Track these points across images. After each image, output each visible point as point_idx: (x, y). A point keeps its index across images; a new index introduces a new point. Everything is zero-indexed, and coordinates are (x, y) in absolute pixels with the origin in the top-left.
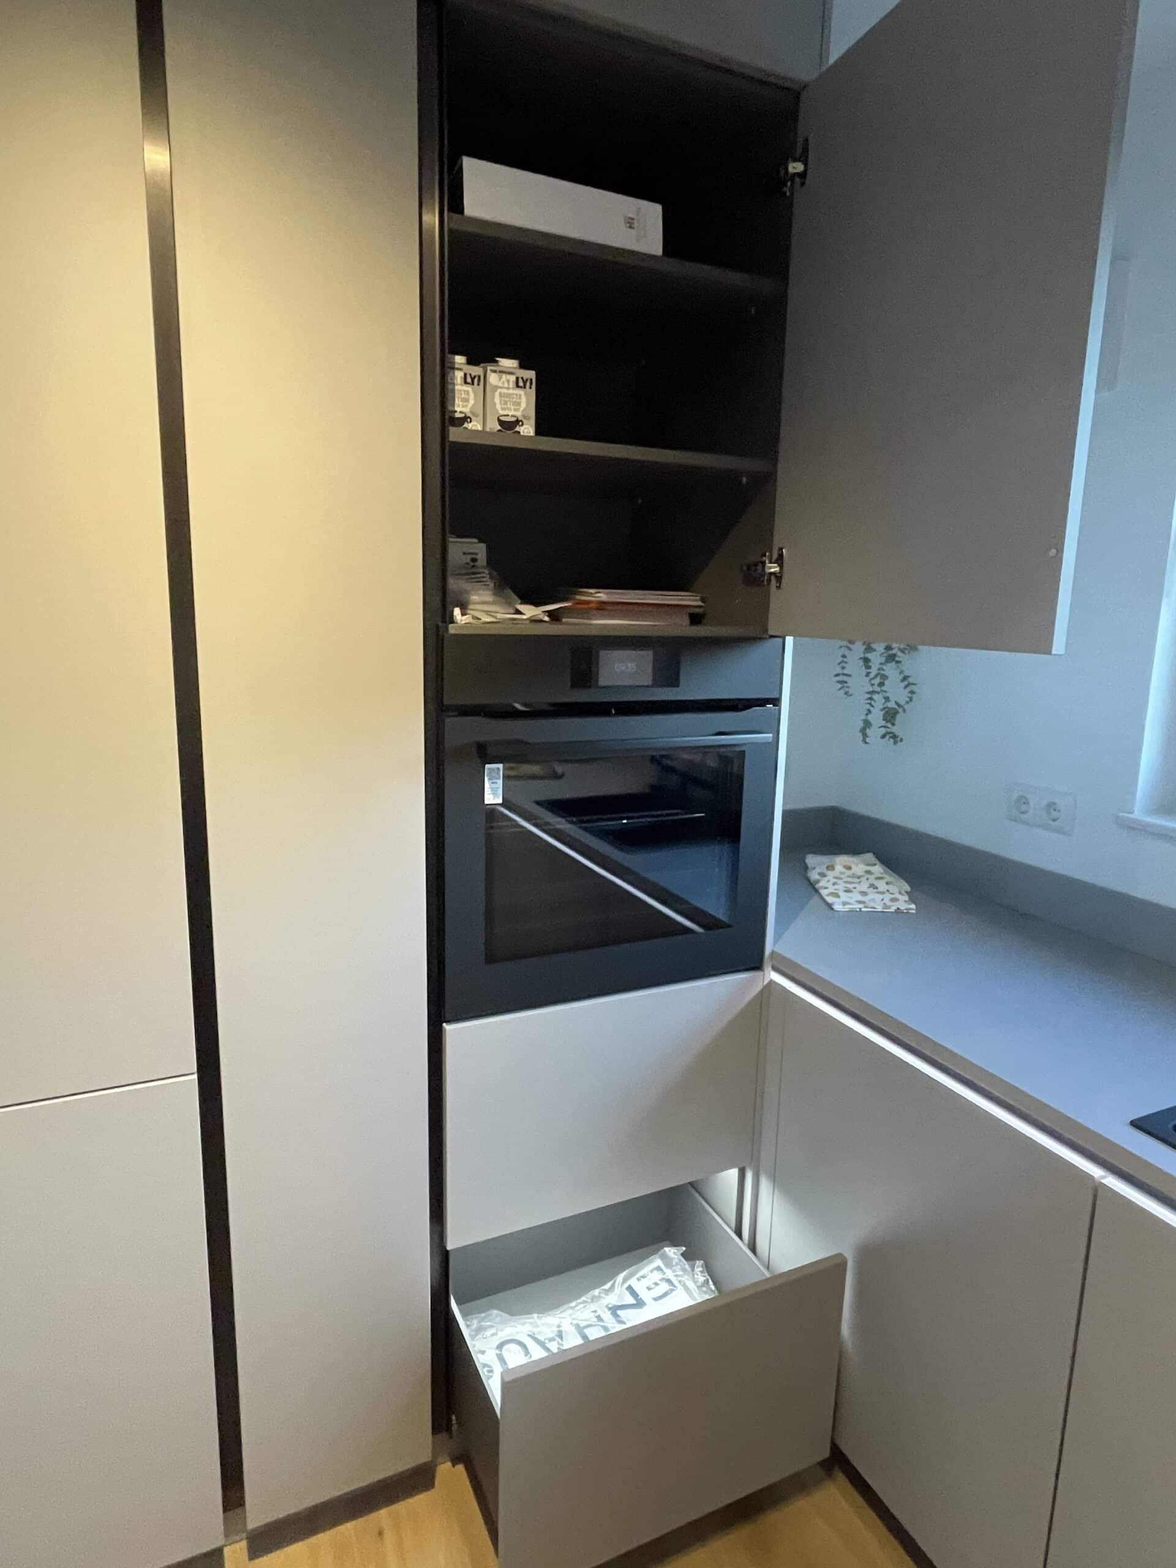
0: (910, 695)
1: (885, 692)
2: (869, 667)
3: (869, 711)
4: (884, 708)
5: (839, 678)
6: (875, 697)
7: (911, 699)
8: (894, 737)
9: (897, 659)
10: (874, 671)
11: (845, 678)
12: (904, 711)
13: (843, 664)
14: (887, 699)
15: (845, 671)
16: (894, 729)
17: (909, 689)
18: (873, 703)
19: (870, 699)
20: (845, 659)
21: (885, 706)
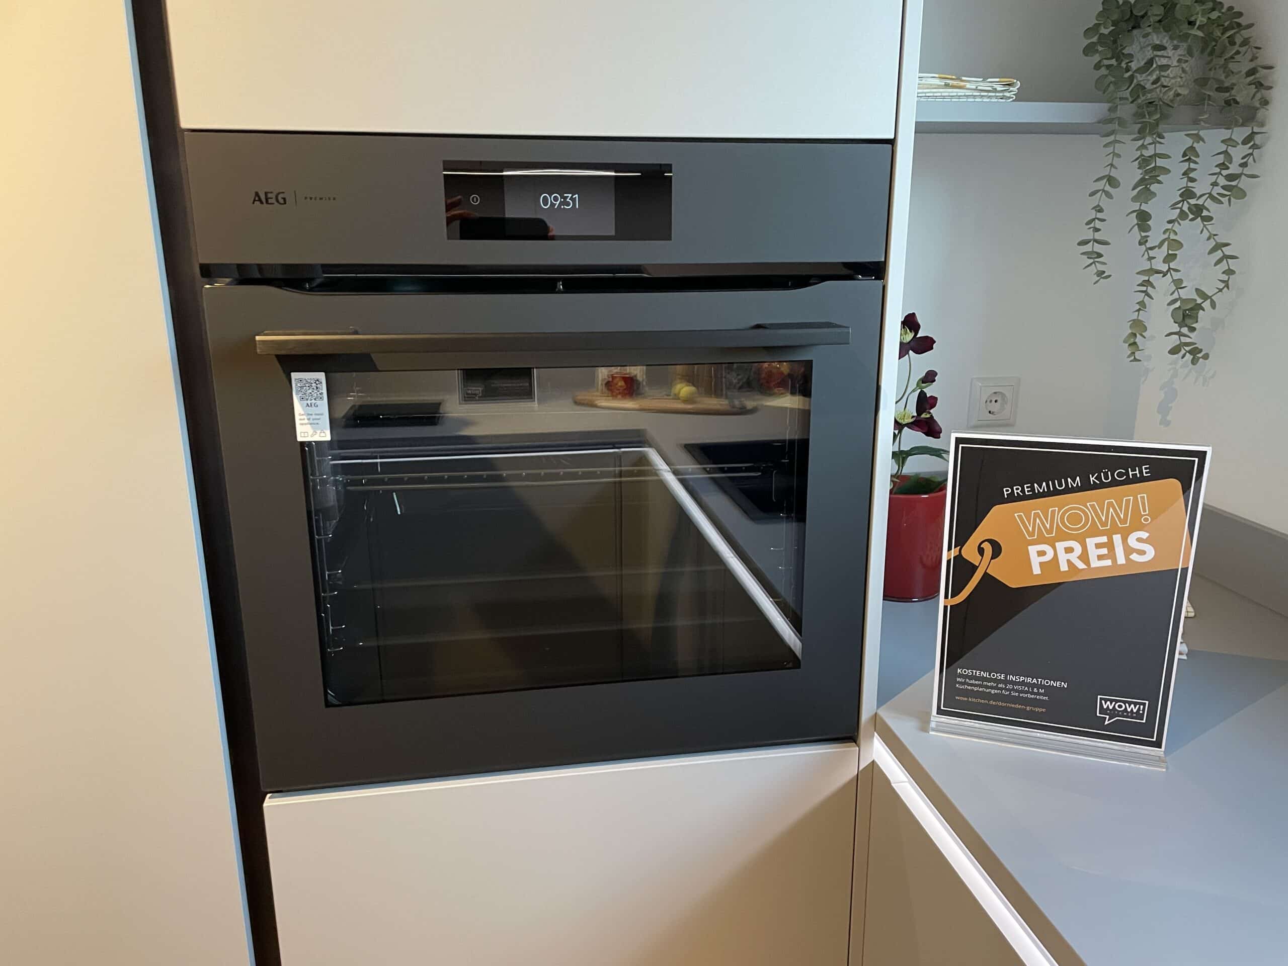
0: (1225, 277)
1: (1176, 270)
2: (1146, 229)
3: (1142, 304)
4: (1174, 301)
5: (1088, 248)
6: (1154, 279)
7: (1226, 283)
8: (1195, 352)
9: (1205, 213)
10: (1155, 236)
11: (1098, 248)
12: (1213, 305)
13: (1098, 224)
14: (1178, 284)
15: (1098, 236)
16: (1194, 337)
17: (1224, 266)
18: (1150, 290)
19: (1147, 283)
20: (1099, 215)
21: (1176, 296)
